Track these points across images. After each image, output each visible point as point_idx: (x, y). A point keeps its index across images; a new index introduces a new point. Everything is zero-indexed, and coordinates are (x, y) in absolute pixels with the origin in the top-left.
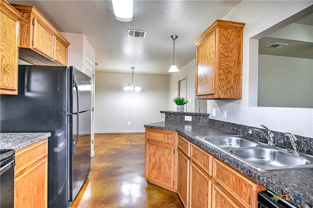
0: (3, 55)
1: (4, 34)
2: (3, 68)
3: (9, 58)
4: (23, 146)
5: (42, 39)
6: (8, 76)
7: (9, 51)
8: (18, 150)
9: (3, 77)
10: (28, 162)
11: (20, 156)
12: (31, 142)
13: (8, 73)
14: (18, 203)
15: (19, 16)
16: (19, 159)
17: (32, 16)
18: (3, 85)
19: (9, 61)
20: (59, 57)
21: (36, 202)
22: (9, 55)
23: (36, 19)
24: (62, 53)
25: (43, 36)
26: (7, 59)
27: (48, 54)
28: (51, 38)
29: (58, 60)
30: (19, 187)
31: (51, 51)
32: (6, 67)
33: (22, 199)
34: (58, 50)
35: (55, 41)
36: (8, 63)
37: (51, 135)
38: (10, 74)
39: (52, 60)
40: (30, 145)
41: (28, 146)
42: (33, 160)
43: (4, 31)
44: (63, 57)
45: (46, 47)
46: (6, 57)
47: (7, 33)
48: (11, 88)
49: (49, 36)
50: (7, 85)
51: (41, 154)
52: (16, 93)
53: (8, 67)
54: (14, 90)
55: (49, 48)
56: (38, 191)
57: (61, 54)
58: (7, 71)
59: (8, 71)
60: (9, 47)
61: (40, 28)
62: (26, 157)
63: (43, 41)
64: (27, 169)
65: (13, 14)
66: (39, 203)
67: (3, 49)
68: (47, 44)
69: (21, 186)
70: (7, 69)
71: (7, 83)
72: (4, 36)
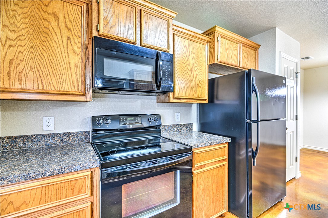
0: (196, 74)
1: (197, 58)
2: (196, 84)
3: (201, 75)
4: (202, 146)
5: (227, 51)
6: (201, 89)
7: (201, 70)
8: (197, 147)
9: (197, 90)
10: (206, 160)
11: (199, 153)
12: (209, 144)
13: (201, 87)
14: (198, 191)
15: (208, 39)
16: (199, 155)
17: (216, 34)
18: (197, 96)
19: (201, 77)
20: (246, 63)
21: (215, 199)
22: (201, 72)
23: (219, 35)
24: (251, 58)
25: (227, 49)
26: (199, 76)
27: (233, 63)
28: (237, 46)
29: (246, 66)
30: (198, 178)
31: (236, 60)
32: (199, 82)
33: (201, 189)
34: (245, 56)
35: (241, 48)
36: (200, 79)
37: (231, 140)
38: (202, 87)
39: (238, 68)
40: (208, 146)
41: (206, 146)
42: (211, 159)
43: (197, 56)
44: (252, 62)
45: (231, 57)
46: (198, 75)
47: (199, 56)
48: (203, 98)
49: (234, 46)
50: (200, 96)
51: (220, 157)
52: (207, 102)
53: (201, 82)
54: (205, 100)
55: (234, 57)
56: (216, 190)
57: (249, 59)
58: (199, 85)
59: (201, 85)
60: (201, 67)
61: (224, 42)
62: (205, 156)
63: (228, 52)
64: (206, 166)
65: (204, 40)
66: (218, 201)
67: (196, 70)
68: (232, 54)
69: (200, 178)
70: (199, 84)
71: (199, 95)
72: (197, 59)
